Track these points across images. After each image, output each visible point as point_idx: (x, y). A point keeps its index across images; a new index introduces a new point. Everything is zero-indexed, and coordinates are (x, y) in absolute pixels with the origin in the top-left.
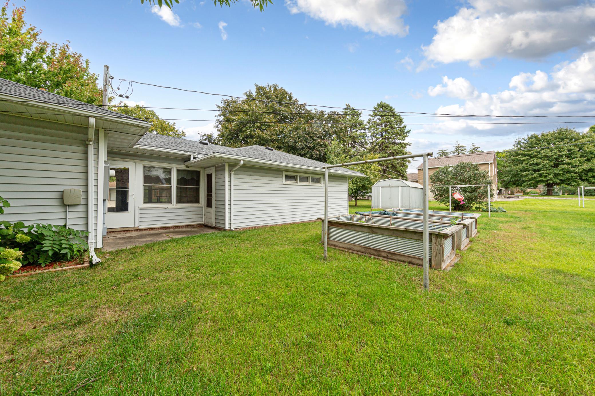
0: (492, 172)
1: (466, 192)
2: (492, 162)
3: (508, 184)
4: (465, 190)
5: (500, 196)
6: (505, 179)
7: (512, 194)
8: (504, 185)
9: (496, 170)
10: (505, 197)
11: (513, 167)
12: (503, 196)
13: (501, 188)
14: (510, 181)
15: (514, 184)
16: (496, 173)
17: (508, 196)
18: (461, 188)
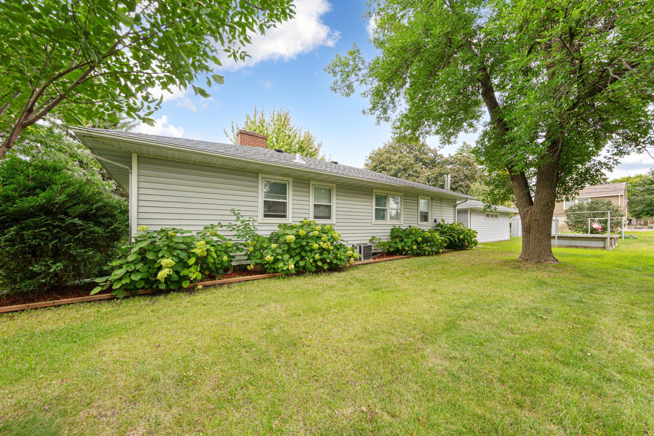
0: (622, 204)
1: (600, 223)
2: (623, 194)
3: (640, 214)
4: (600, 222)
5: (631, 226)
6: (637, 209)
7: (646, 224)
8: (635, 215)
9: (627, 201)
10: (636, 228)
11: (647, 196)
12: (633, 227)
13: (631, 218)
14: (643, 211)
15: (648, 214)
16: (626, 204)
17: (640, 226)
18: (599, 220)
